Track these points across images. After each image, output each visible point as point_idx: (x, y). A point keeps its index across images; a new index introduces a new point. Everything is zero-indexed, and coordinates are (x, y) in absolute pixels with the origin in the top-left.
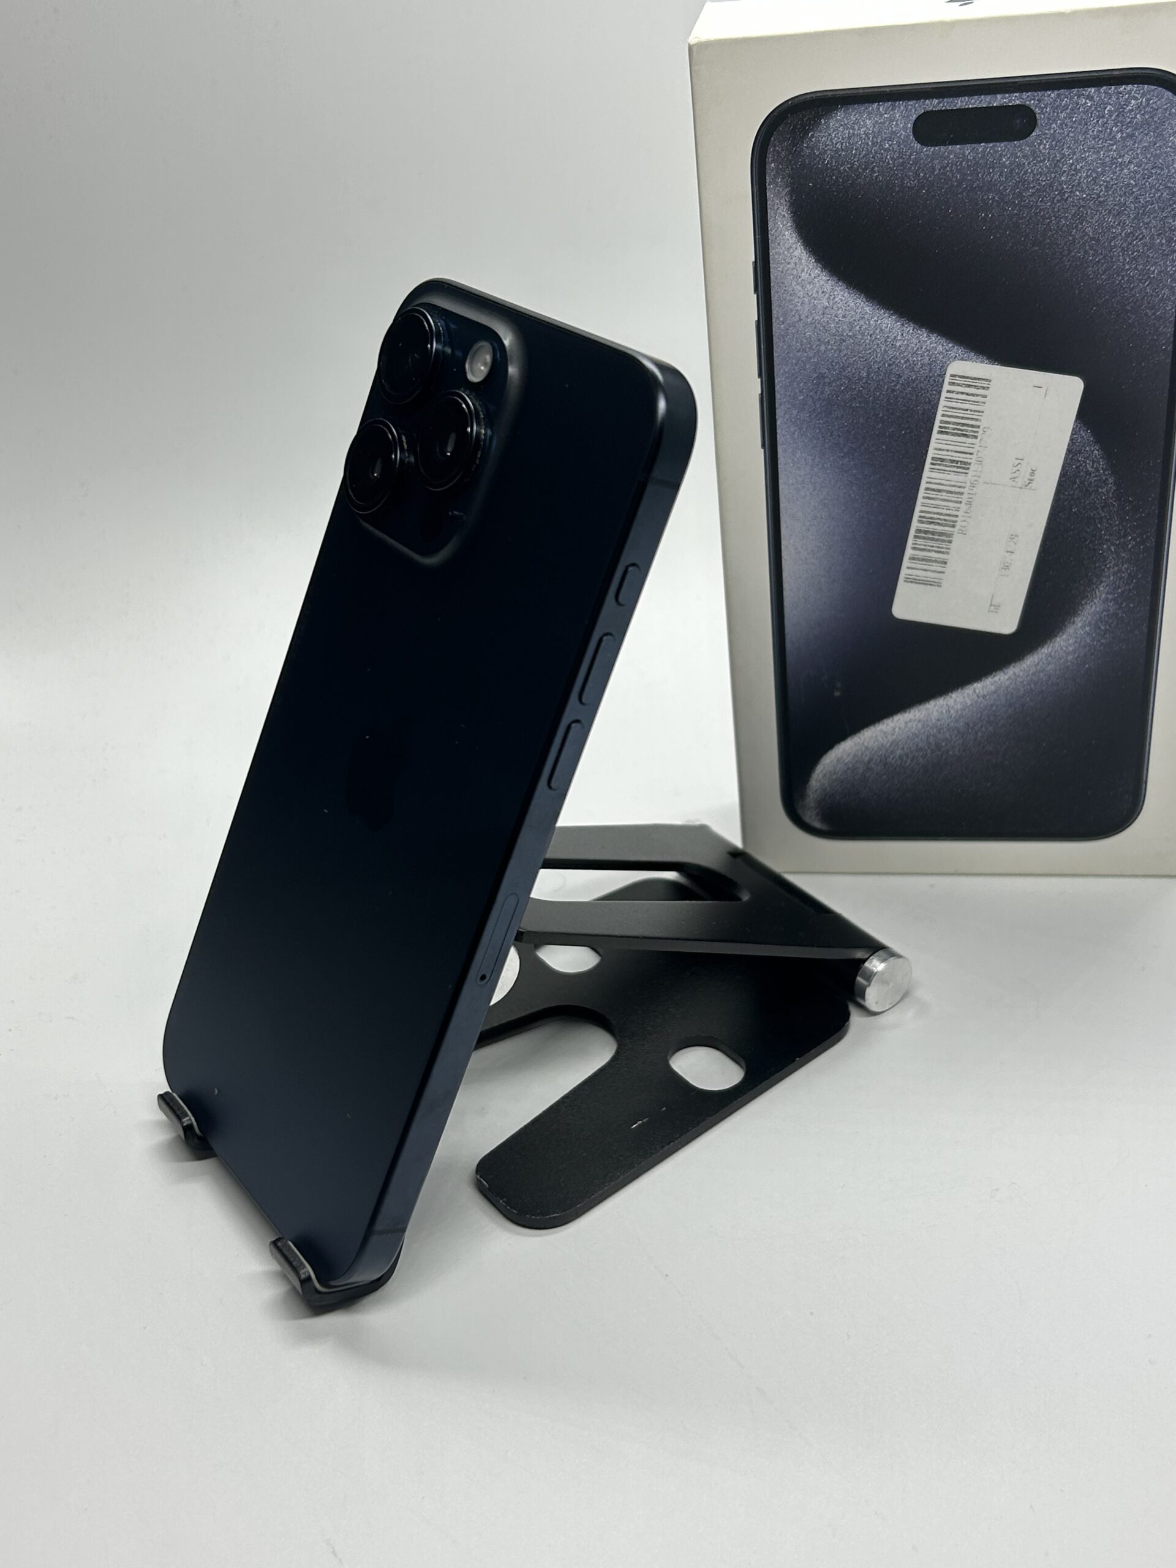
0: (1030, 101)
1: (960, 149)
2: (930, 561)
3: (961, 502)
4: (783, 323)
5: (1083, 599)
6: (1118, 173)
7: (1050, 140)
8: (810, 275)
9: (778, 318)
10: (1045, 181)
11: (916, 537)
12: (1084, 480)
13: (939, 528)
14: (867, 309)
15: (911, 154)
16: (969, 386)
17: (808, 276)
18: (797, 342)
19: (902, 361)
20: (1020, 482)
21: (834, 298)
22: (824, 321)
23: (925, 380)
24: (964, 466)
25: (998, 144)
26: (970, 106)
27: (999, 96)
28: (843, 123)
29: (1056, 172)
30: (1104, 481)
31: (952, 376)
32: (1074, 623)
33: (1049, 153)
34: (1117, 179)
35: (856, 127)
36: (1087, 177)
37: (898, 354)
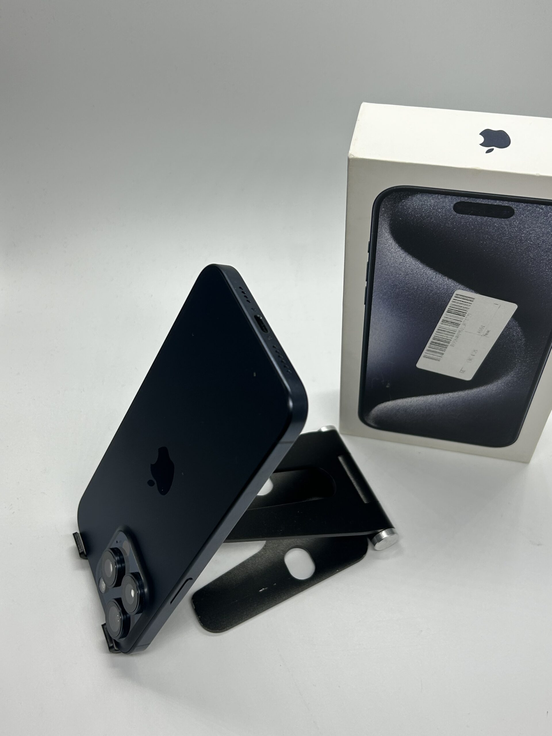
0: (512, 205)
1: (475, 217)
2: (436, 352)
3: (453, 336)
4: (380, 265)
5: (503, 374)
6: (550, 237)
7: (519, 221)
8: (395, 250)
9: (378, 263)
10: (513, 235)
11: (431, 344)
12: (511, 338)
13: (442, 343)
14: (421, 266)
15: (451, 215)
16: (464, 299)
17: (394, 250)
18: (386, 272)
19: (434, 286)
20: (482, 334)
21: (406, 260)
22: (399, 267)
23: (444, 294)
24: (458, 325)
25: (494, 218)
26: (483, 203)
27: (498, 201)
28: (419, 199)
29: (520, 232)
30: (520, 340)
31: (456, 294)
32: (497, 381)
33: (518, 225)
34: (548, 240)
35: (426, 202)
36: (535, 236)
37: (432, 283)
